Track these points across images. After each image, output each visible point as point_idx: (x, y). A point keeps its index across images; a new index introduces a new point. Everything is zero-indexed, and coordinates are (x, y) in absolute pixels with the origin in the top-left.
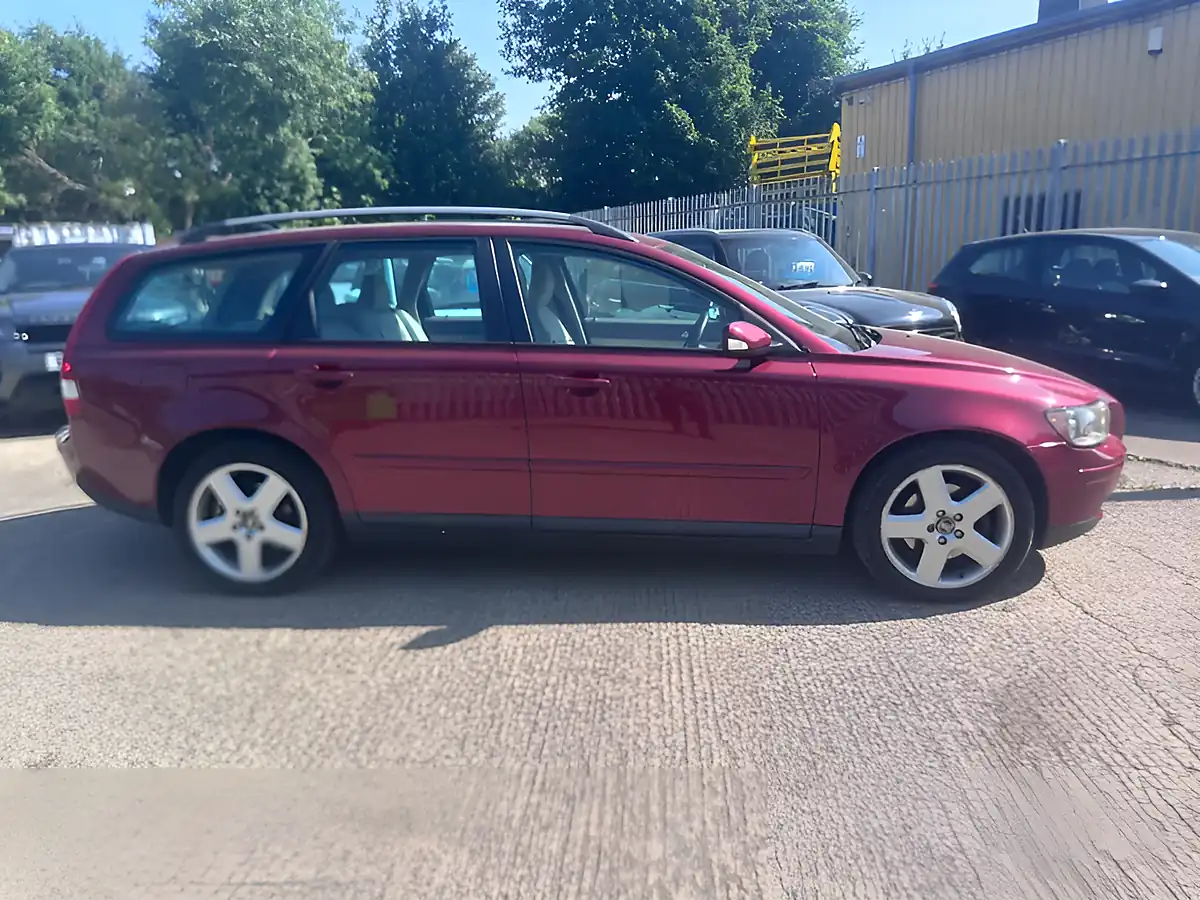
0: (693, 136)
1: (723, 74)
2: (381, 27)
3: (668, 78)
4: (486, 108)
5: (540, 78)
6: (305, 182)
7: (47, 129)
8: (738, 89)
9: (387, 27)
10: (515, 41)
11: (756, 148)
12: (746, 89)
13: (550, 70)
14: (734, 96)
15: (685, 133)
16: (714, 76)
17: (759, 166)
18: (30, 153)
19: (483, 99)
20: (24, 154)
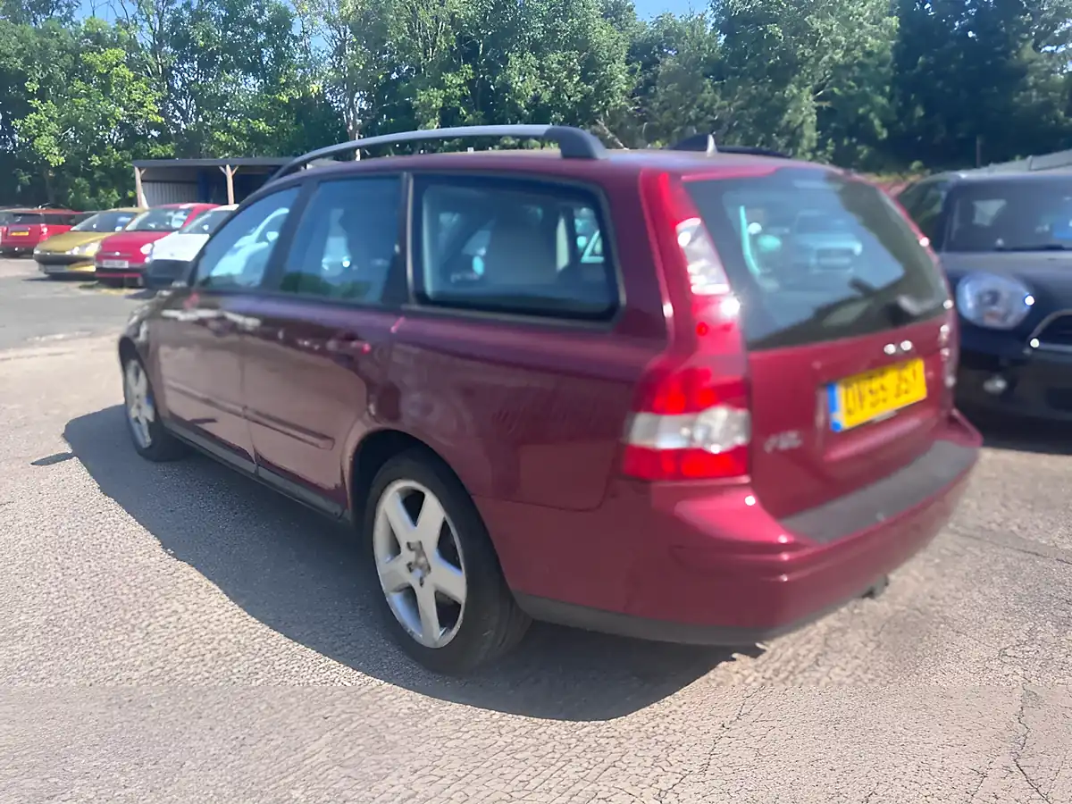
7: (617, 101)
18: (600, 123)
19: (1063, 27)
20: (596, 123)
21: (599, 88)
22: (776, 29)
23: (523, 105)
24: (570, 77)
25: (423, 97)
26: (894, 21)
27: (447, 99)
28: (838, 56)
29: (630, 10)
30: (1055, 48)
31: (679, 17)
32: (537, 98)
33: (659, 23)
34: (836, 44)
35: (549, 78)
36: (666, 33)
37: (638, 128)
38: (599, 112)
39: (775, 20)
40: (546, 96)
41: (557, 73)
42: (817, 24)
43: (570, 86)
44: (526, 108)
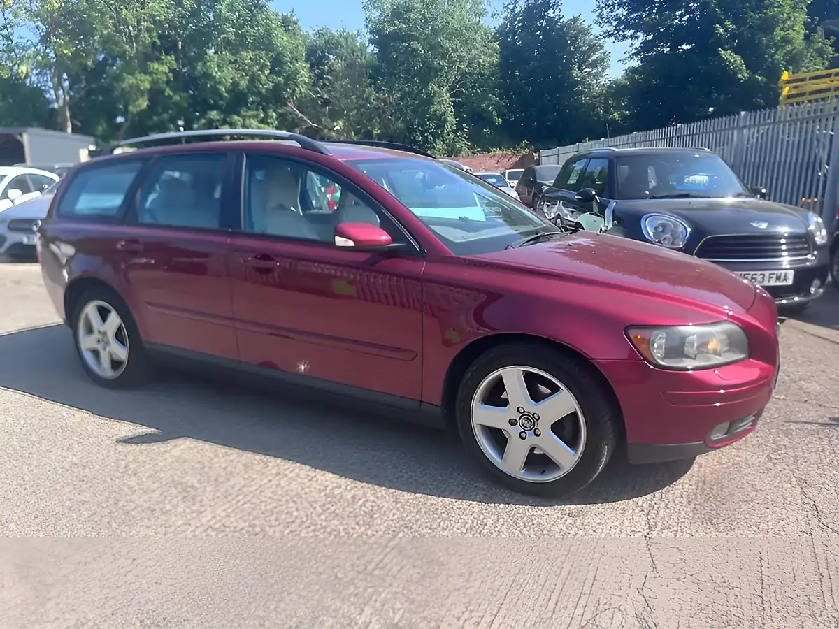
0: (744, 75)
1: (777, 23)
2: (513, 11)
3: (726, 30)
4: (595, 64)
5: (624, 38)
6: (445, 120)
7: (302, 90)
8: (792, 34)
9: (517, 10)
10: (605, 12)
11: (788, 82)
12: (798, 35)
13: (632, 31)
14: (786, 40)
15: (736, 74)
16: (768, 26)
17: (789, 97)
18: (289, 104)
19: (594, 57)
20: (287, 106)
21: (288, 78)
22: (417, 45)
23: (224, 90)
24: (262, 70)
25: (130, 80)
26: (496, 45)
27: (154, 83)
28: (464, 66)
29: (295, 23)
30: (590, 70)
31: (334, 30)
32: (235, 84)
33: (320, 34)
34: (461, 59)
35: (244, 70)
36: (327, 42)
37: (323, 110)
38: (289, 98)
39: (417, 40)
40: (243, 84)
41: (250, 67)
42: (447, 44)
43: (263, 78)
44: (226, 92)
